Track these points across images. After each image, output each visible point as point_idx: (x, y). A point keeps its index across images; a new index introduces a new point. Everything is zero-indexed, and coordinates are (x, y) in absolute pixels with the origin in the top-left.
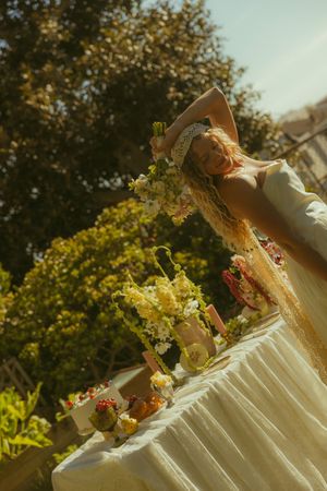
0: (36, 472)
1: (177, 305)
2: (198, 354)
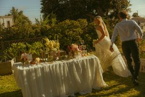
1: (53, 48)
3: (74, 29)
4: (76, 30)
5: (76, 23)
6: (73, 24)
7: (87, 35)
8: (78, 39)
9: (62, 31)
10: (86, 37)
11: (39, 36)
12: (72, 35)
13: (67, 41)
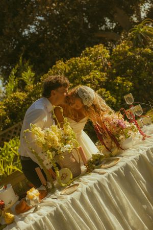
0: (19, 183)
1: (60, 145)
2: (67, 175)
4: (88, 77)
5: (82, 61)
6: (75, 67)
10: (119, 85)
11: (9, 125)
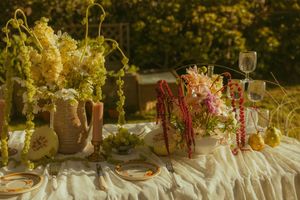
3: (224, 9)
7: (265, 31)
8: (233, 44)
9: (182, 10)
10: (262, 39)
12: (213, 26)
13: (194, 45)
